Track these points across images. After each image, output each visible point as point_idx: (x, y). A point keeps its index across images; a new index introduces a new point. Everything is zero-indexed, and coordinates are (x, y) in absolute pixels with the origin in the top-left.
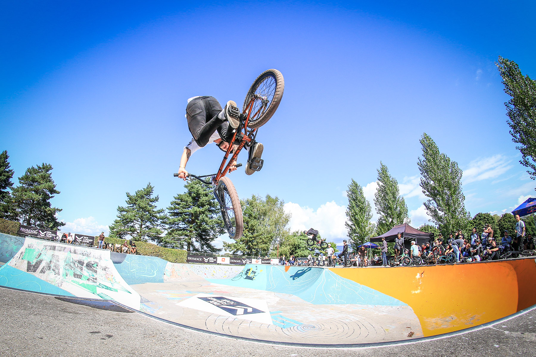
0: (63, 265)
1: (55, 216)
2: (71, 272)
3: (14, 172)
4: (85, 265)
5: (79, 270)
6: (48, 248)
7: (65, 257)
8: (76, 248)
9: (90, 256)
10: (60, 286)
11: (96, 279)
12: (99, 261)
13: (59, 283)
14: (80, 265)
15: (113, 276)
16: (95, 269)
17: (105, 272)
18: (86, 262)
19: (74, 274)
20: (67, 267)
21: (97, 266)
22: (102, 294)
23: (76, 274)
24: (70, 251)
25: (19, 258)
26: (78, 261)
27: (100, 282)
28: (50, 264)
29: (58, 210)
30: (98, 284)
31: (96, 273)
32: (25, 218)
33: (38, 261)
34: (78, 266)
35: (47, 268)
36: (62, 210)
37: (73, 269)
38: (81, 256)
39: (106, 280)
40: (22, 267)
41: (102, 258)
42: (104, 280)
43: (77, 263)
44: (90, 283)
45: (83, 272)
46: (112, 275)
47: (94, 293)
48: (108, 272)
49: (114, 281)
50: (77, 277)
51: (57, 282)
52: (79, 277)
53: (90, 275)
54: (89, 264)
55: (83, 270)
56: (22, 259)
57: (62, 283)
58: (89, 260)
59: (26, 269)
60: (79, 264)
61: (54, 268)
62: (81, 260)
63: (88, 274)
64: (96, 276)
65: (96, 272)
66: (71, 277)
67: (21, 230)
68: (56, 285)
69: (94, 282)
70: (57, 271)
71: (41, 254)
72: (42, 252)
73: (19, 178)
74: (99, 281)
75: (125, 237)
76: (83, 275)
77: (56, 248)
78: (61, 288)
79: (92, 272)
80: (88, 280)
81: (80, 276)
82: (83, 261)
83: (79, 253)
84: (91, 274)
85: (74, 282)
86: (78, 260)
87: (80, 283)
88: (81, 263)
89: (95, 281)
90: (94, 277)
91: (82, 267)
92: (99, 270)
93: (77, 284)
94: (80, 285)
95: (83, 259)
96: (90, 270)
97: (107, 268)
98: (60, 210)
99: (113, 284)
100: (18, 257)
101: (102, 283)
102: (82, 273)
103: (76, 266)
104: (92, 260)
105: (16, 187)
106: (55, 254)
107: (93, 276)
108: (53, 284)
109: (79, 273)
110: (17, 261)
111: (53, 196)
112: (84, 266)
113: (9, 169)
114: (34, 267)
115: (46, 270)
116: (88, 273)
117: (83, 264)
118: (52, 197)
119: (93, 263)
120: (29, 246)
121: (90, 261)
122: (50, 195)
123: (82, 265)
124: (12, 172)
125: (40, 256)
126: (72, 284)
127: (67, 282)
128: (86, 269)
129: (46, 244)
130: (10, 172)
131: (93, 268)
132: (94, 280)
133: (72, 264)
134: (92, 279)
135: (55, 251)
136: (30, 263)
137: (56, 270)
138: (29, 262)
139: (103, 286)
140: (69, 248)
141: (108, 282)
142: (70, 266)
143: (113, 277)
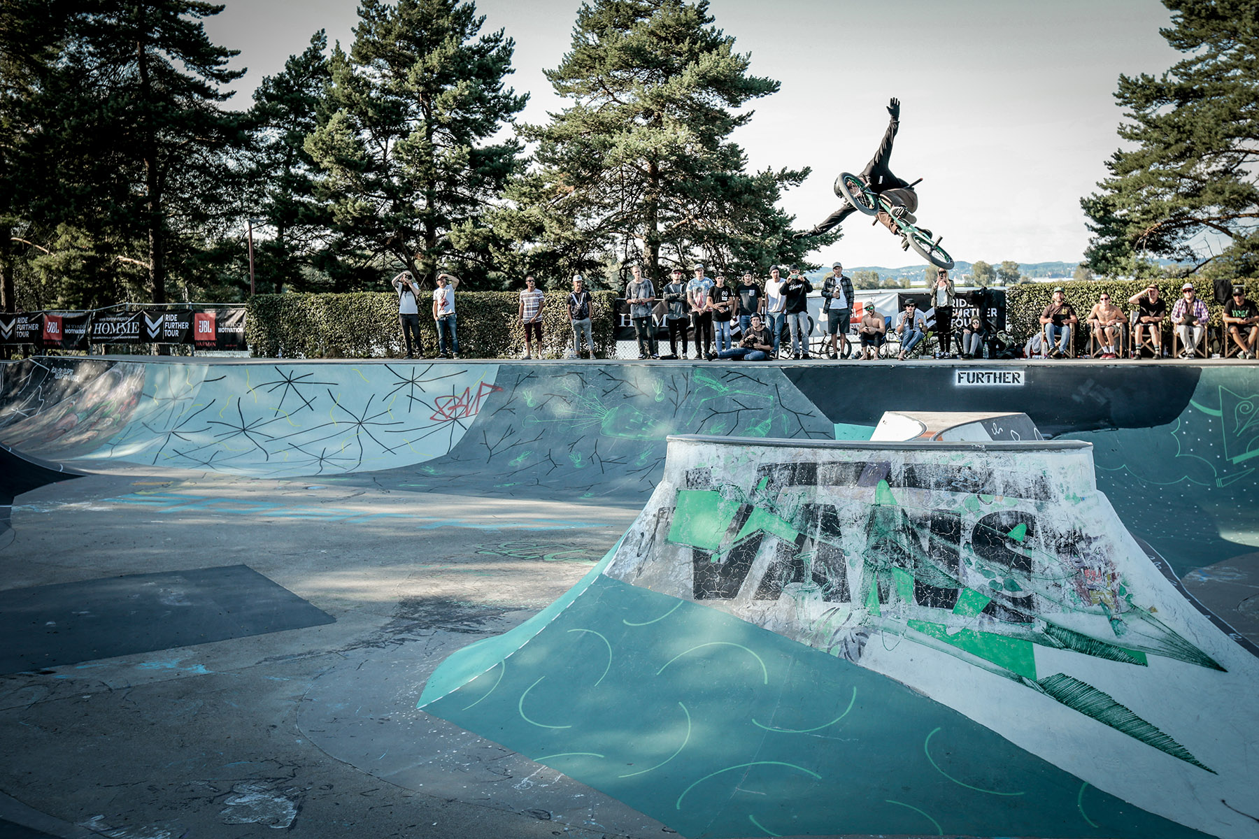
0: (861, 551)
1: (777, 205)
2: (904, 580)
3: (511, 42)
4: (967, 536)
5: (942, 566)
6: (781, 476)
7: (868, 511)
8: (913, 462)
9: (987, 488)
10: (854, 653)
11: (1028, 603)
12: (1039, 508)
13: (849, 639)
14: (943, 541)
15: (1119, 580)
16: (1019, 551)
17: (1069, 561)
18: (970, 520)
19: (917, 589)
20: (880, 557)
21: (1029, 533)
22: (1067, 682)
23: (928, 587)
24: (888, 478)
25: (653, 537)
26: (929, 523)
27: (1047, 616)
28: (799, 551)
29: (784, 176)
30: (1039, 628)
31: (1025, 573)
32: (629, 249)
33: (743, 543)
34: (932, 547)
35: (789, 574)
36: (806, 171)
37: (909, 564)
38: (944, 494)
39: (1081, 606)
40: (672, 579)
41: (1053, 489)
42: (1071, 605)
43: (927, 531)
44: (1001, 627)
45: (961, 571)
46: (1110, 572)
47: (1020, 680)
48: (1087, 563)
49: (1124, 606)
50: (934, 604)
51: (840, 637)
52: (941, 599)
53: (994, 583)
54: (986, 531)
55: (961, 563)
56: (667, 541)
57: (862, 639)
58: (987, 510)
59: (691, 585)
60: (936, 538)
61: (822, 567)
62: (946, 515)
63: (986, 582)
64: (1027, 587)
65: (1025, 565)
66: (909, 607)
67: (623, 325)
68: (836, 652)
69: (1017, 618)
70: (834, 581)
71: (750, 508)
72: (756, 500)
73: (550, 75)
74: (1048, 612)
75: (1185, 243)
76: (960, 590)
77: (820, 471)
78: (862, 662)
79: (1006, 568)
80: (990, 610)
81: (945, 598)
82: (956, 518)
83: (933, 481)
84: (1000, 580)
85: (920, 629)
86: (929, 513)
87: (950, 632)
88: (946, 528)
89: (1026, 612)
90: (1019, 595)
91: (953, 546)
92: (1042, 557)
93: (933, 636)
94: (951, 640)
95: (955, 508)
96: (995, 558)
97: (1081, 538)
98: (798, 177)
99: (1120, 621)
100: (647, 536)
101: (1059, 618)
102: (954, 577)
103: (925, 544)
104: (1000, 505)
105: (544, 122)
106: (818, 502)
107: (1013, 586)
108: (823, 647)
109: (940, 582)
110: (644, 555)
111: (749, 115)
112: (963, 542)
113: (480, 34)
114: (725, 571)
115: (781, 584)
116: (987, 574)
117: (958, 532)
118: (741, 120)
119: (1005, 521)
120: (691, 478)
121: (990, 516)
122: (734, 112)
123: (956, 539)
124: (502, 44)
125: (746, 517)
126: (912, 639)
127: (885, 629)
128: (974, 558)
129: (766, 460)
130: (493, 48)
131: (1008, 546)
132: (1021, 610)
133: (904, 541)
134: (1009, 605)
135: (813, 487)
136: (707, 557)
137: (828, 576)
138: (699, 555)
139: (1064, 635)
140: (880, 465)
141: (1096, 613)
142: (897, 549)
143: (1115, 585)
